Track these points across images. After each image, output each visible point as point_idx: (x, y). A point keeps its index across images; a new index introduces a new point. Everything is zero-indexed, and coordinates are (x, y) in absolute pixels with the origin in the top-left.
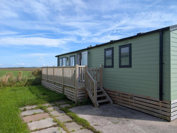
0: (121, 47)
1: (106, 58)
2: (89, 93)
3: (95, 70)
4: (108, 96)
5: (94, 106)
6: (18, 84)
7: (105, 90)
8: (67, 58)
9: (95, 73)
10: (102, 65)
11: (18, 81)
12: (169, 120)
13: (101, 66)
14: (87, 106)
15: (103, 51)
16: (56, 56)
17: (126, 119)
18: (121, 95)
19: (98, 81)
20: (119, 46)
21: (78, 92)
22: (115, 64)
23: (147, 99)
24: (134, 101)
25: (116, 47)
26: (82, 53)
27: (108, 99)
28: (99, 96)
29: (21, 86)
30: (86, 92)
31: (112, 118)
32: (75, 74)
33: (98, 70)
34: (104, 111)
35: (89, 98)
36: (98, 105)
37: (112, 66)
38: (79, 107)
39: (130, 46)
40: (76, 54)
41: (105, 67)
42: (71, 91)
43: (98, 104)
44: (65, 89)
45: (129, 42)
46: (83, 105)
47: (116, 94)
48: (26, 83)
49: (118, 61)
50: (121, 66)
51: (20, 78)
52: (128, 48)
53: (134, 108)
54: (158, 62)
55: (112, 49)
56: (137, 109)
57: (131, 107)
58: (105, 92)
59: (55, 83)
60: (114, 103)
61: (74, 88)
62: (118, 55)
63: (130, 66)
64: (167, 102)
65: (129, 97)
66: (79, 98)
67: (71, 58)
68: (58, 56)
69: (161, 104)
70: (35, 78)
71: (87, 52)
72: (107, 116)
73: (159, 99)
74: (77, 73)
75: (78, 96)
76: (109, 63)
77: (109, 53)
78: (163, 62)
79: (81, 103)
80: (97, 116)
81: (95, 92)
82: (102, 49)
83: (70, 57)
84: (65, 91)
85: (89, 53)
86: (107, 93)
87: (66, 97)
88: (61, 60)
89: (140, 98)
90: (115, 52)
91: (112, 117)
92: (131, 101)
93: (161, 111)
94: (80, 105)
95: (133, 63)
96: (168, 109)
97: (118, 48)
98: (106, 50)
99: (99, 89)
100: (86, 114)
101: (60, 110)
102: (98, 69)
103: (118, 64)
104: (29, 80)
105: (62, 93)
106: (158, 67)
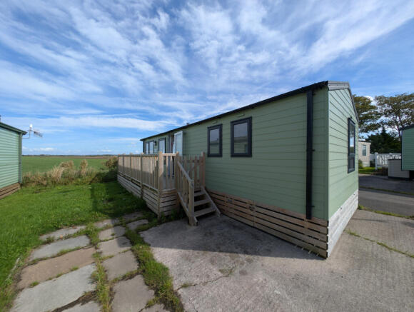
0: (233, 123)
1: (209, 144)
2: (181, 198)
3: (193, 161)
4: (212, 202)
5: (189, 223)
6: (80, 180)
7: (208, 192)
8: (156, 142)
9: (193, 165)
10: (204, 153)
11: (80, 176)
12: (325, 256)
13: (202, 155)
14: (178, 223)
15: (206, 131)
16: (141, 140)
17: (247, 256)
18: (234, 202)
19: (198, 177)
20: (232, 122)
21: (162, 200)
22: (224, 152)
23: (279, 213)
24: (255, 214)
25: (226, 124)
26: (175, 134)
27: (214, 207)
28: (199, 203)
29: (84, 184)
30: (177, 198)
31: (221, 254)
32: (157, 168)
33: (198, 161)
34: (205, 235)
35: (181, 207)
36: (196, 221)
37: (220, 155)
38: (163, 225)
39: (249, 120)
40: (166, 136)
41: (209, 155)
42: (152, 195)
43: (195, 219)
44: (145, 191)
45: (247, 115)
46: (170, 220)
47: (225, 199)
48: (93, 179)
49: (229, 146)
50: (233, 155)
51: (85, 171)
52: (245, 125)
53: (256, 225)
54: (304, 148)
55: (220, 127)
56: (262, 228)
57: (251, 224)
58: (209, 196)
59: (132, 181)
60: (222, 214)
61: (156, 191)
62: (229, 136)
63: (249, 154)
64: (320, 223)
65: (247, 206)
66: (165, 209)
67: (161, 142)
68: (144, 140)
69: (307, 224)
70: (108, 171)
71: (181, 132)
72: (210, 250)
73: (305, 216)
74: (162, 166)
75: (162, 205)
76: (215, 150)
77: (215, 134)
78: (314, 148)
79: (167, 217)
80: (191, 251)
81: (192, 196)
82: (204, 128)
83: (159, 140)
84: (145, 195)
85: (184, 134)
86: (211, 197)
87: (146, 205)
88: (147, 145)
89: (266, 209)
90: (224, 132)
91: (220, 251)
92: (252, 213)
93: (307, 238)
94: (166, 222)
95: (254, 151)
96: (323, 236)
97: (229, 126)
98: (210, 129)
99: (200, 191)
100: (171, 247)
101: (124, 236)
102: (198, 159)
103: (229, 151)
104: (98, 175)
105: (140, 196)
106: (304, 156)
